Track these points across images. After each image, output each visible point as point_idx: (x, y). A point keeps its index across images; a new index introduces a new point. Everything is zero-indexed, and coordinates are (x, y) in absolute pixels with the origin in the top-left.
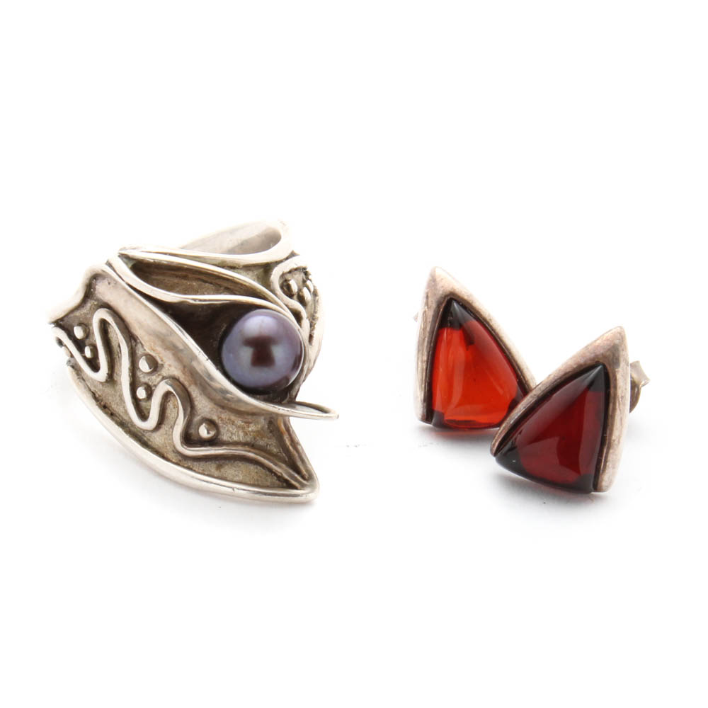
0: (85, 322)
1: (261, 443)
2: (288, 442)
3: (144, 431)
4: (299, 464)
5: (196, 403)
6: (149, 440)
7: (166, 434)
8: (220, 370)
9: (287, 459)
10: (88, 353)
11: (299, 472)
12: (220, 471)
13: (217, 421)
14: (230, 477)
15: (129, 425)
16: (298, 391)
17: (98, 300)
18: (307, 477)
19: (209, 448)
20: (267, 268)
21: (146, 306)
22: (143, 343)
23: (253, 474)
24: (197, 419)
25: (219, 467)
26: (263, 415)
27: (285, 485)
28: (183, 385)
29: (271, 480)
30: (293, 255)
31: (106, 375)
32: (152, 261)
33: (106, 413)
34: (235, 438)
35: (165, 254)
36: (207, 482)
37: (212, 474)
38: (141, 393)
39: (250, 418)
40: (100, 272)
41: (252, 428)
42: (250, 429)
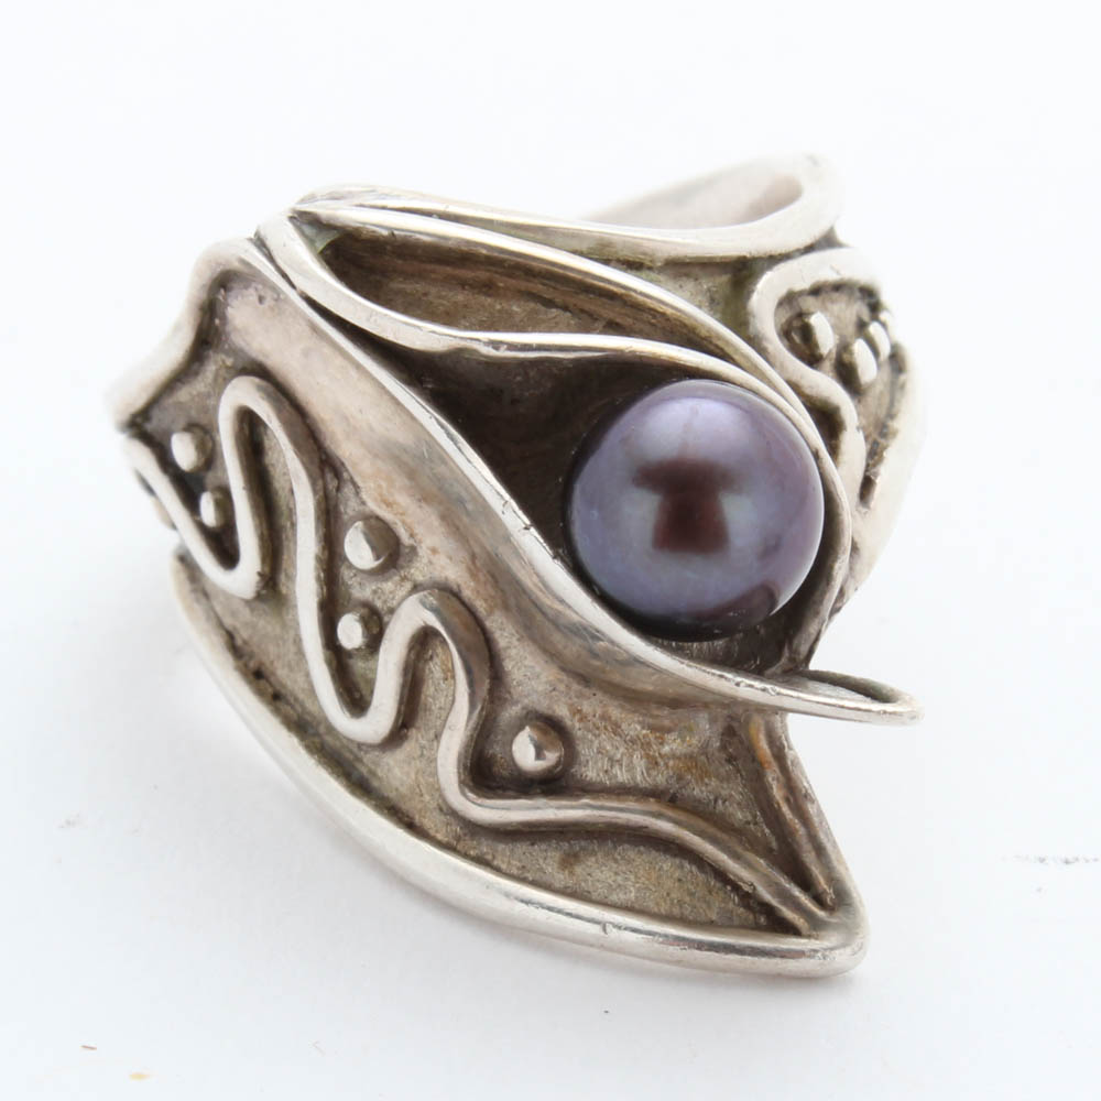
0: (204, 421)
1: (698, 791)
2: (778, 793)
3: (360, 745)
4: (809, 858)
5: (508, 665)
6: (373, 774)
7: (422, 755)
8: (563, 561)
9: (774, 845)
10: (208, 512)
11: (806, 883)
12: (572, 873)
13: (568, 722)
14: (600, 891)
15: (322, 729)
16: (817, 639)
17: (235, 352)
18: (830, 897)
19: (541, 801)
20: (741, 273)
21: (358, 366)
22: (360, 484)
23: (669, 884)
24: (510, 713)
25: (569, 861)
26: (706, 705)
27: (762, 920)
28: (471, 612)
29: (721, 903)
30: (828, 242)
31: (257, 578)
32: (385, 233)
33: (260, 693)
34: (622, 776)
35: (428, 214)
36: (527, 902)
37: (545, 878)
38: (350, 632)
39: (665, 716)
40: (236, 265)
41: (673, 745)
42: (666, 749)
